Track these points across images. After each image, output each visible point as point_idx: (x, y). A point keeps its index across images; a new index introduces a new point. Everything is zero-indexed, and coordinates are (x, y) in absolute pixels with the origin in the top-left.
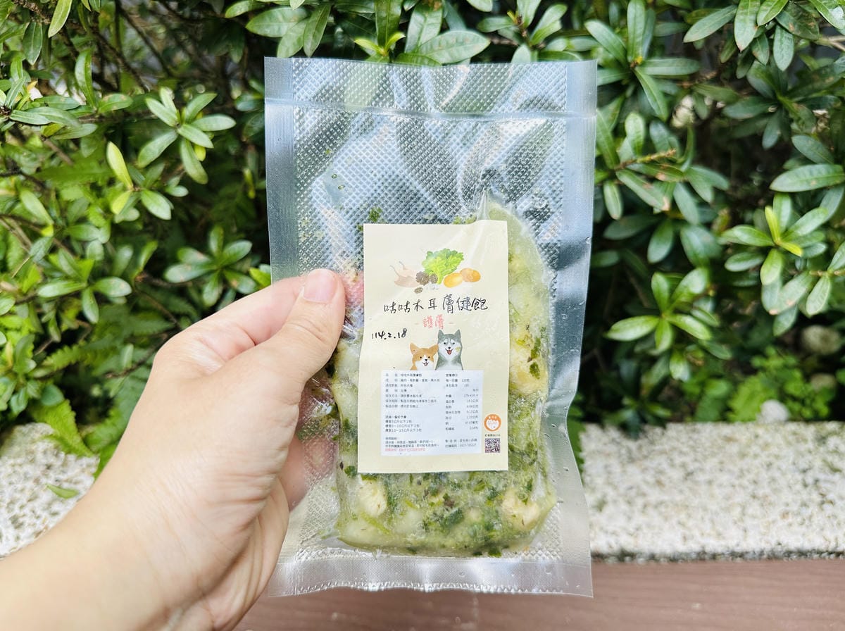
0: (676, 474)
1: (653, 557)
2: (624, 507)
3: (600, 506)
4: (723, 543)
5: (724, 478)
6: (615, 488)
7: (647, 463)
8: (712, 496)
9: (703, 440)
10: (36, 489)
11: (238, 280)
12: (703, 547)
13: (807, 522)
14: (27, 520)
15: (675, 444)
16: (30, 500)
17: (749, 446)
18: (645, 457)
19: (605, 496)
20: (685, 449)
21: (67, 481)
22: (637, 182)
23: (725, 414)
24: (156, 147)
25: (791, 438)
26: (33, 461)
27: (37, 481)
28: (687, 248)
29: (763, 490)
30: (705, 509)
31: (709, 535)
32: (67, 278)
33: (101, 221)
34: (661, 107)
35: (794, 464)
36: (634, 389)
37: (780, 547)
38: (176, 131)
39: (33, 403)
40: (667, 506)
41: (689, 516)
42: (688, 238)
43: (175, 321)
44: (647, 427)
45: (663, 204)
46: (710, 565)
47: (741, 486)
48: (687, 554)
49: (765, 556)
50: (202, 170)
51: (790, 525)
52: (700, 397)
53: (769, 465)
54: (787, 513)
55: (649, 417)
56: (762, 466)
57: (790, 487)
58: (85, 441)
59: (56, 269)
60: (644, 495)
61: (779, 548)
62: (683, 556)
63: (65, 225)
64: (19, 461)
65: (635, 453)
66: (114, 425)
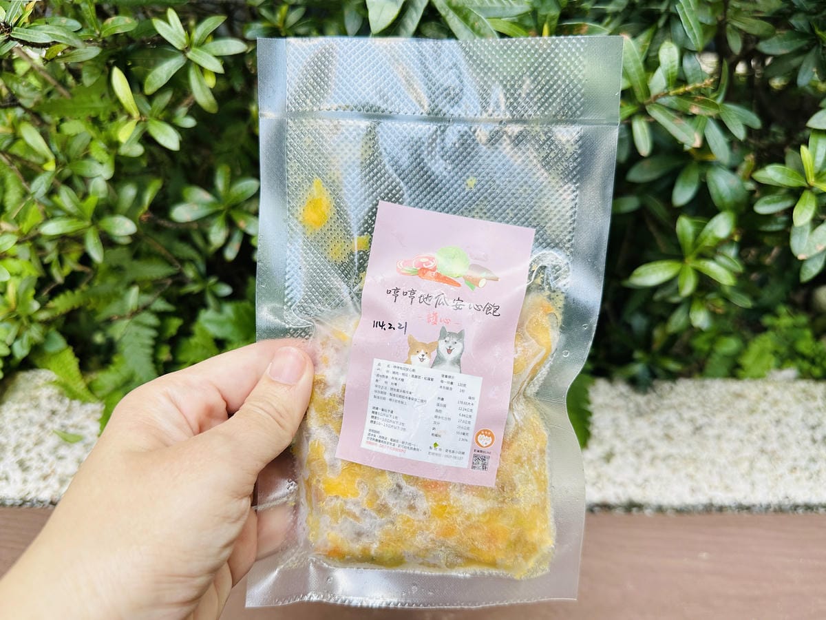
0: (685, 429)
1: (660, 509)
2: (631, 458)
3: (609, 457)
4: (730, 495)
5: (734, 433)
6: (623, 440)
7: (655, 417)
8: (721, 450)
9: (713, 395)
10: (42, 434)
11: (246, 221)
12: (711, 499)
13: (815, 476)
14: (34, 464)
15: (683, 399)
16: (36, 444)
17: (757, 402)
18: (654, 412)
19: (612, 449)
20: (693, 405)
21: (72, 426)
22: (668, 117)
23: (734, 370)
24: (163, 72)
25: (799, 395)
26: (37, 407)
27: (42, 426)
28: (713, 190)
29: (773, 445)
30: (713, 462)
31: (716, 488)
32: (70, 216)
33: (104, 157)
34: (697, 36)
35: (803, 420)
36: (646, 342)
37: (787, 499)
38: (185, 56)
39: (36, 349)
40: (675, 459)
41: (697, 469)
42: (714, 181)
43: (180, 267)
44: (655, 382)
45: (695, 140)
46: (716, 516)
47: (748, 441)
48: (694, 507)
49: (772, 509)
50: (211, 98)
51: (798, 479)
52: (709, 354)
53: (778, 422)
54: (795, 468)
55: (658, 371)
56: (771, 422)
57: (799, 443)
58: (90, 388)
59: (58, 207)
60: (652, 448)
61: (786, 502)
62: (690, 508)
63: (66, 161)
64: (24, 406)
65: (644, 407)
66: (118, 371)
